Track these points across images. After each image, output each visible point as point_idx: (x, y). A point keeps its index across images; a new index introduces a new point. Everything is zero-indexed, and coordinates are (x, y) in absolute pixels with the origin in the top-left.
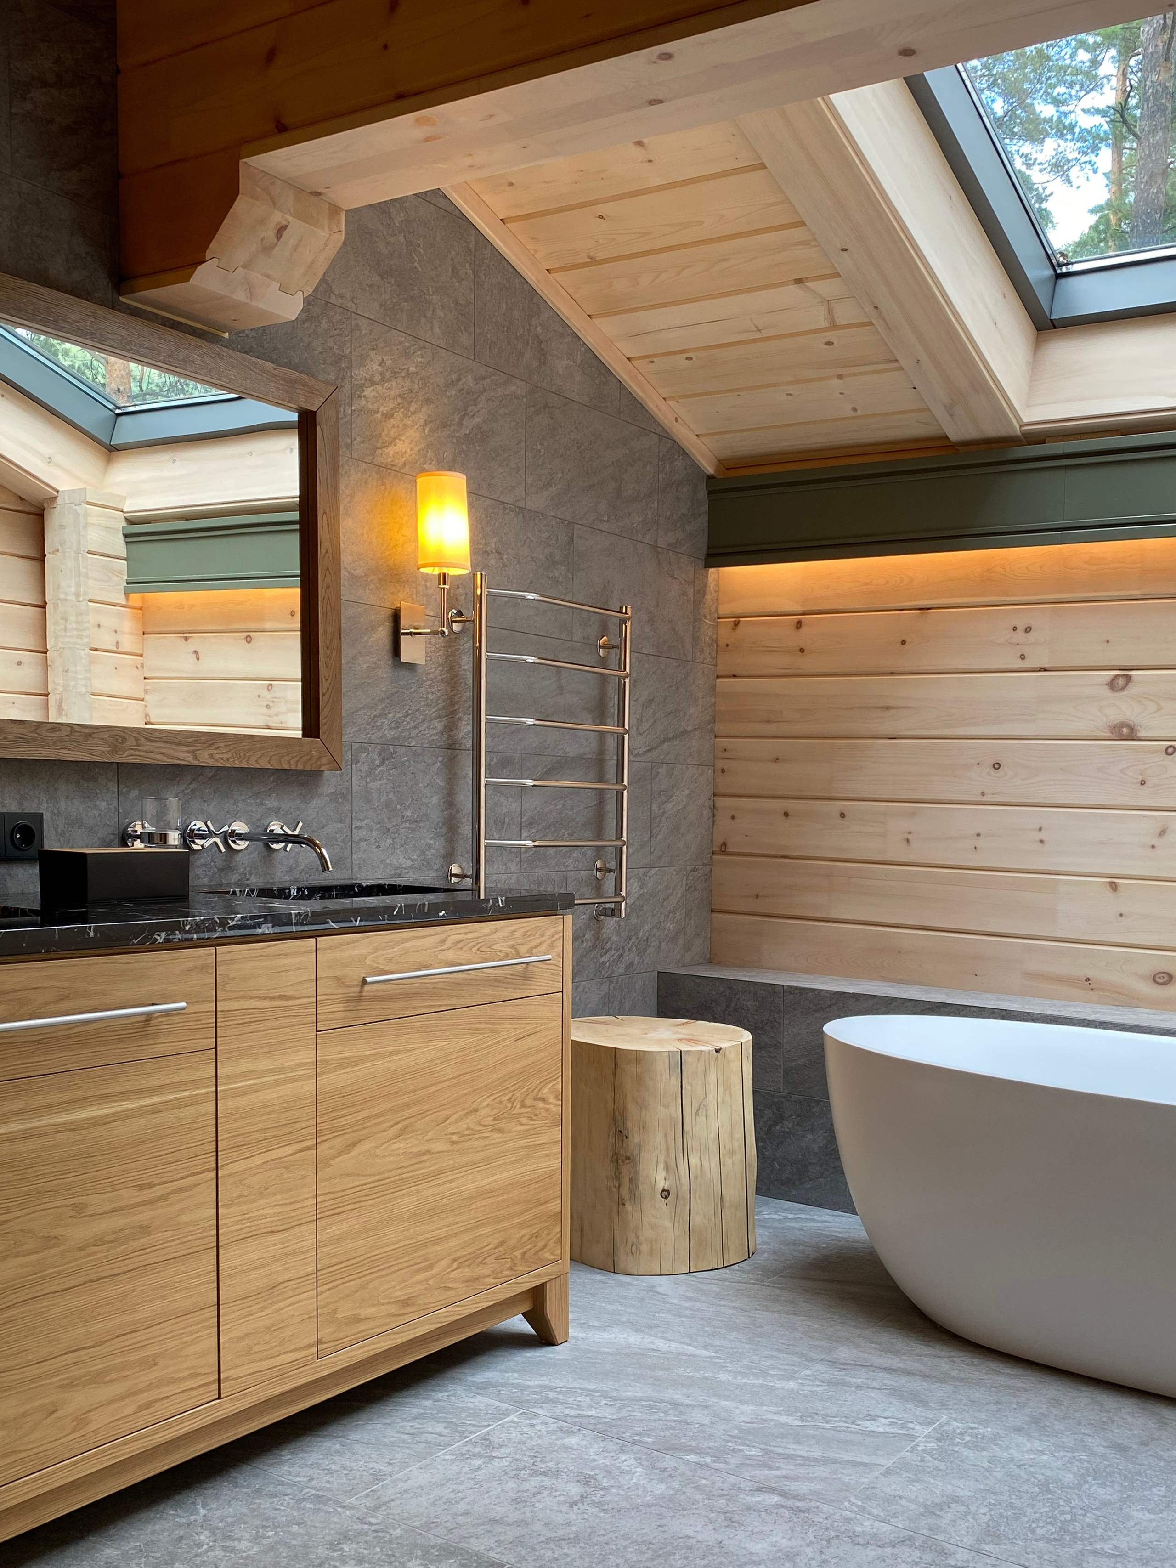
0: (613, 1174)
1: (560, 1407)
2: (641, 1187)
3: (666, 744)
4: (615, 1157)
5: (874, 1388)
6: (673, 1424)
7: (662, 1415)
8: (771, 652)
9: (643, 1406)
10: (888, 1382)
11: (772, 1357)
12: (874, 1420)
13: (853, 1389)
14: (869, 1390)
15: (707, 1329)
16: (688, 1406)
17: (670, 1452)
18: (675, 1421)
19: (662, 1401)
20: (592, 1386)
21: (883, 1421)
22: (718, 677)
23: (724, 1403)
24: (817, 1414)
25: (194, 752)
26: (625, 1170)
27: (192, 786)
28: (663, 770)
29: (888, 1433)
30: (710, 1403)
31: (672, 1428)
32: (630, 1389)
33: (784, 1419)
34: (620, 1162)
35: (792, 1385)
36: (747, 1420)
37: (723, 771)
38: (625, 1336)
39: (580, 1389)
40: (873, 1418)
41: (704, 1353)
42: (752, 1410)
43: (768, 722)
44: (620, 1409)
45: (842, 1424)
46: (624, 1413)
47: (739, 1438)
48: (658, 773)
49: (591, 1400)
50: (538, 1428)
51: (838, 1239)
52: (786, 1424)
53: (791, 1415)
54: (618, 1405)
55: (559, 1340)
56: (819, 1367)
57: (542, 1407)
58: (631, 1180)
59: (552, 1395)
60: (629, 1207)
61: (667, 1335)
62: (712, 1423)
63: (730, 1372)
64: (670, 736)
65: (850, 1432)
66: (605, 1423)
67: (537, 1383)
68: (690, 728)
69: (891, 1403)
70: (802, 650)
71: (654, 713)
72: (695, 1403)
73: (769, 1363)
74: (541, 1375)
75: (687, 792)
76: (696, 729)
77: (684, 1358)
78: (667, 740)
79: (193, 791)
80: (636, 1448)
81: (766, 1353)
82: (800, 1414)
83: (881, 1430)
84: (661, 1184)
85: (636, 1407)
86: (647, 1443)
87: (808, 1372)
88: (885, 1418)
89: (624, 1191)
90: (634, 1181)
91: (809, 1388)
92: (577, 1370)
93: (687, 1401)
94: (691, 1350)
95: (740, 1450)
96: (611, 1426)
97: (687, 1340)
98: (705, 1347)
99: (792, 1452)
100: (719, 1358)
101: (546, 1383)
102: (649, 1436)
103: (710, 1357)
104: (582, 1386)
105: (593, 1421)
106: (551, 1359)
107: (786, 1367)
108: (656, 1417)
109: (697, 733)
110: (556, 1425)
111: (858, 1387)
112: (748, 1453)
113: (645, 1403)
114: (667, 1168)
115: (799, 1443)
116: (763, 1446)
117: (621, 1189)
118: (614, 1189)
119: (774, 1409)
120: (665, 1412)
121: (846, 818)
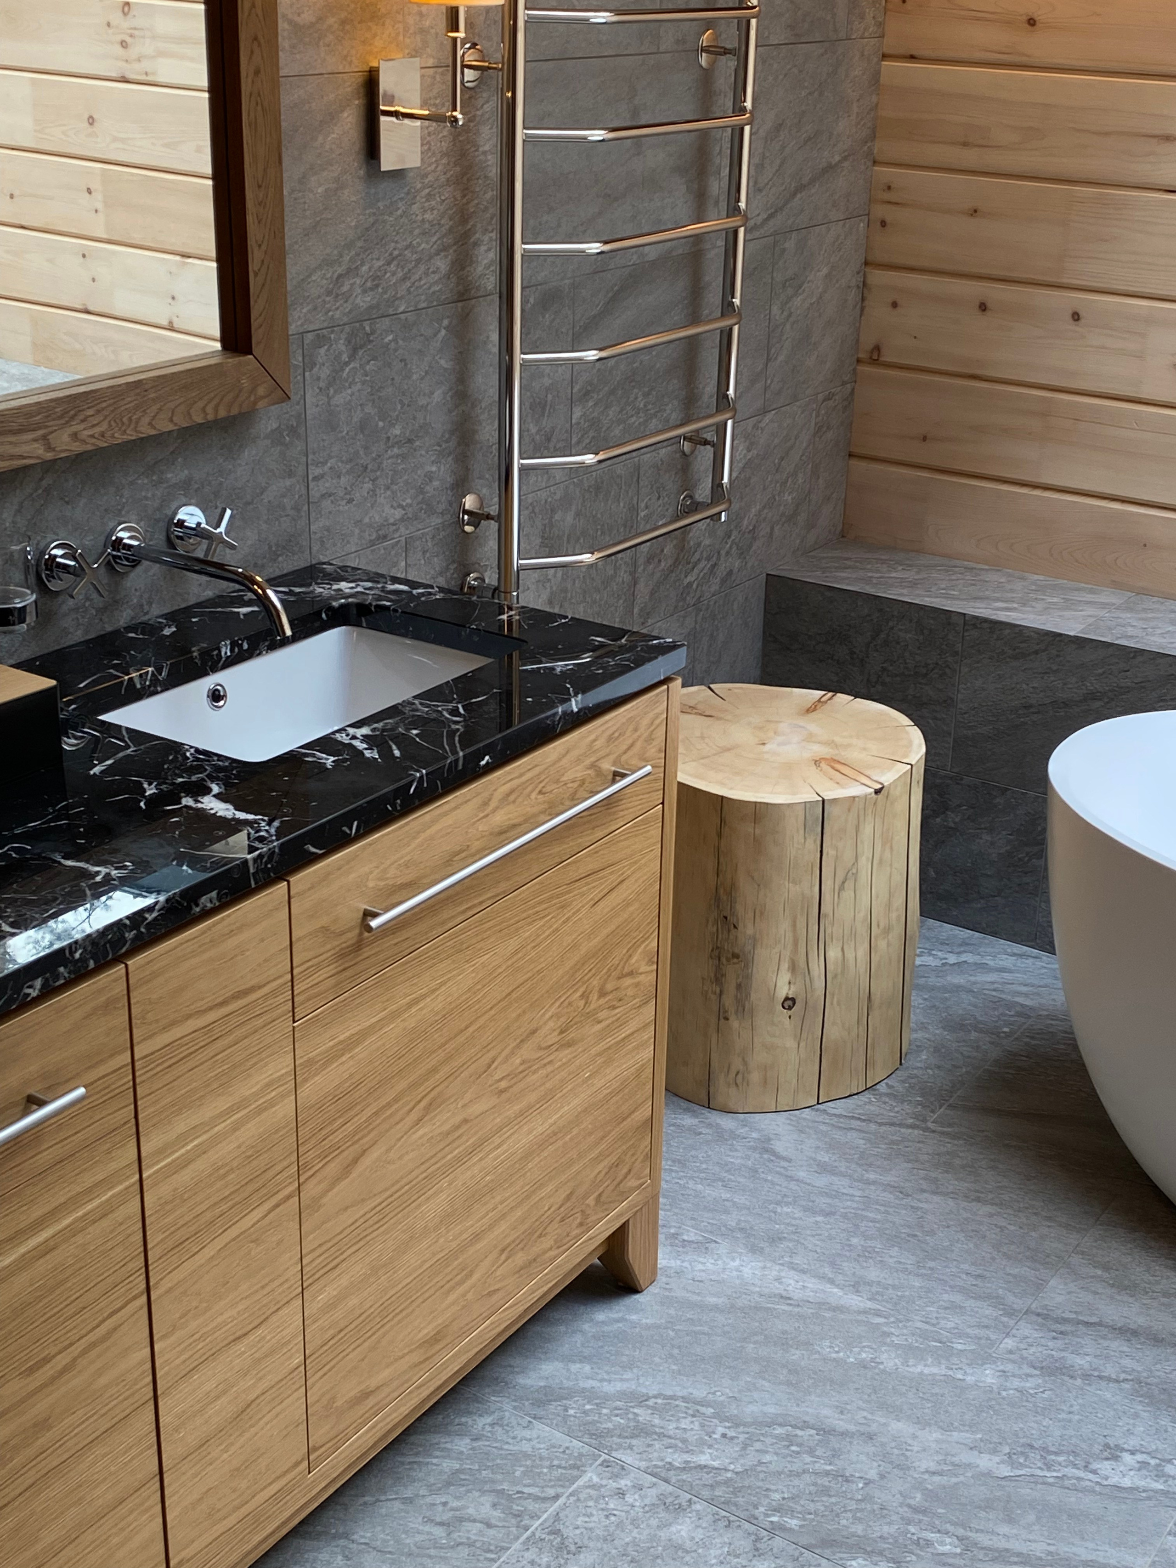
0: (712, 975)
1: (657, 1446)
2: (753, 996)
3: (799, 196)
4: (716, 953)
5: (1109, 1379)
6: (825, 1481)
7: (808, 1459)
8: (978, 19)
9: (776, 1437)
10: (1127, 1362)
11: (954, 1308)
12: (1115, 1458)
13: (1079, 1382)
14: (1104, 1384)
15: (855, 1241)
16: (844, 1434)
17: (827, 1552)
18: (827, 1473)
19: (806, 1425)
20: (699, 1393)
21: (1127, 1458)
22: (885, 57)
23: (895, 1426)
24: (1032, 1447)
25: (44, 437)
26: (731, 972)
27: (44, 483)
28: (790, 244)
29: (1137, 1489)
30: (874, 1427)
31: (825, 1491)
32: (756, 1395)
33: (985, 1462)
34: (724, 960)
35: (989, 1376)
36: (933, 1467)
37: (883, 224)
38: (737, 1263)
39: (684, 1399)
40: (1113, 1453)
41: (855, 1301)
42: (937, 1441)
43: (965, 144)
44: (745, 1447)
45: (1071, 1471)
46: (750, 1460)
47: (924, 1512)
48: (784, 250)
49: (702, 1426)
50: (629, 1499)
51: (1024, 1013)
52: (989, 1474)
53: (994, 1452)
54: (742, 1437)
55: (642, 1282)
56: (1026, 1329)
57: (631, 1447)
58: (739, 986)
59: (644, 1415)
60: (734, 1023)
61: (797, 1260)
62: (882, 1477)
63: (897, 1347)
64: (805, 180)
65: (1084, 1490)
66: (727, 1482)
67: (619, 1386)
68: (837, 158)
69: (1136, 1416)
70: (1032, 22)
71: (783, 148)
72: (852, 1428)
73: (951, 1322)
74: (625, 1367)
75: (825, 271)
76: (845, 158)
77: (828, 1315)
78: (801, 188)
79: (47, 491)
80: (778, 1542)
81: (945, 1297)
82: (1007, 1450)
83: (1126, 1482)
84: (783, 991)
85: (769, 1440)
86: (790, 1530)
87: (1009, 1343)
88: (1133, 1453)
89: (728, 1001)
90: (743, 988)
91: (1016, 1383)
92: (676, 1351)
93: (841, 1425)
94: (836, 1294)
95: (929, 1543)
96: (736, 1491)
97: (827, 1270)
98: (856, 1286)
99: (1002, 1544)
100: (878, 1314)
101: (632, 1386)
102: (792, 1512)
103: (865, 1312)
104: (684, 1393)
105: (708, 1478)
106: (634, 1325)
107: (977, 1331)
108: (797, 1466)
109: (846, 164)
110: (653, 1492)
111: (1086, 1376)
112: (941, 1549)
113: (779, 1431)
114: (793, 968)
115: (1010, 1520)
116: (961, 1532)
117: (724, 997)
118: (713, 997)
119: (966, 1437)
120: (811, 1452)
121: (1082, 321)
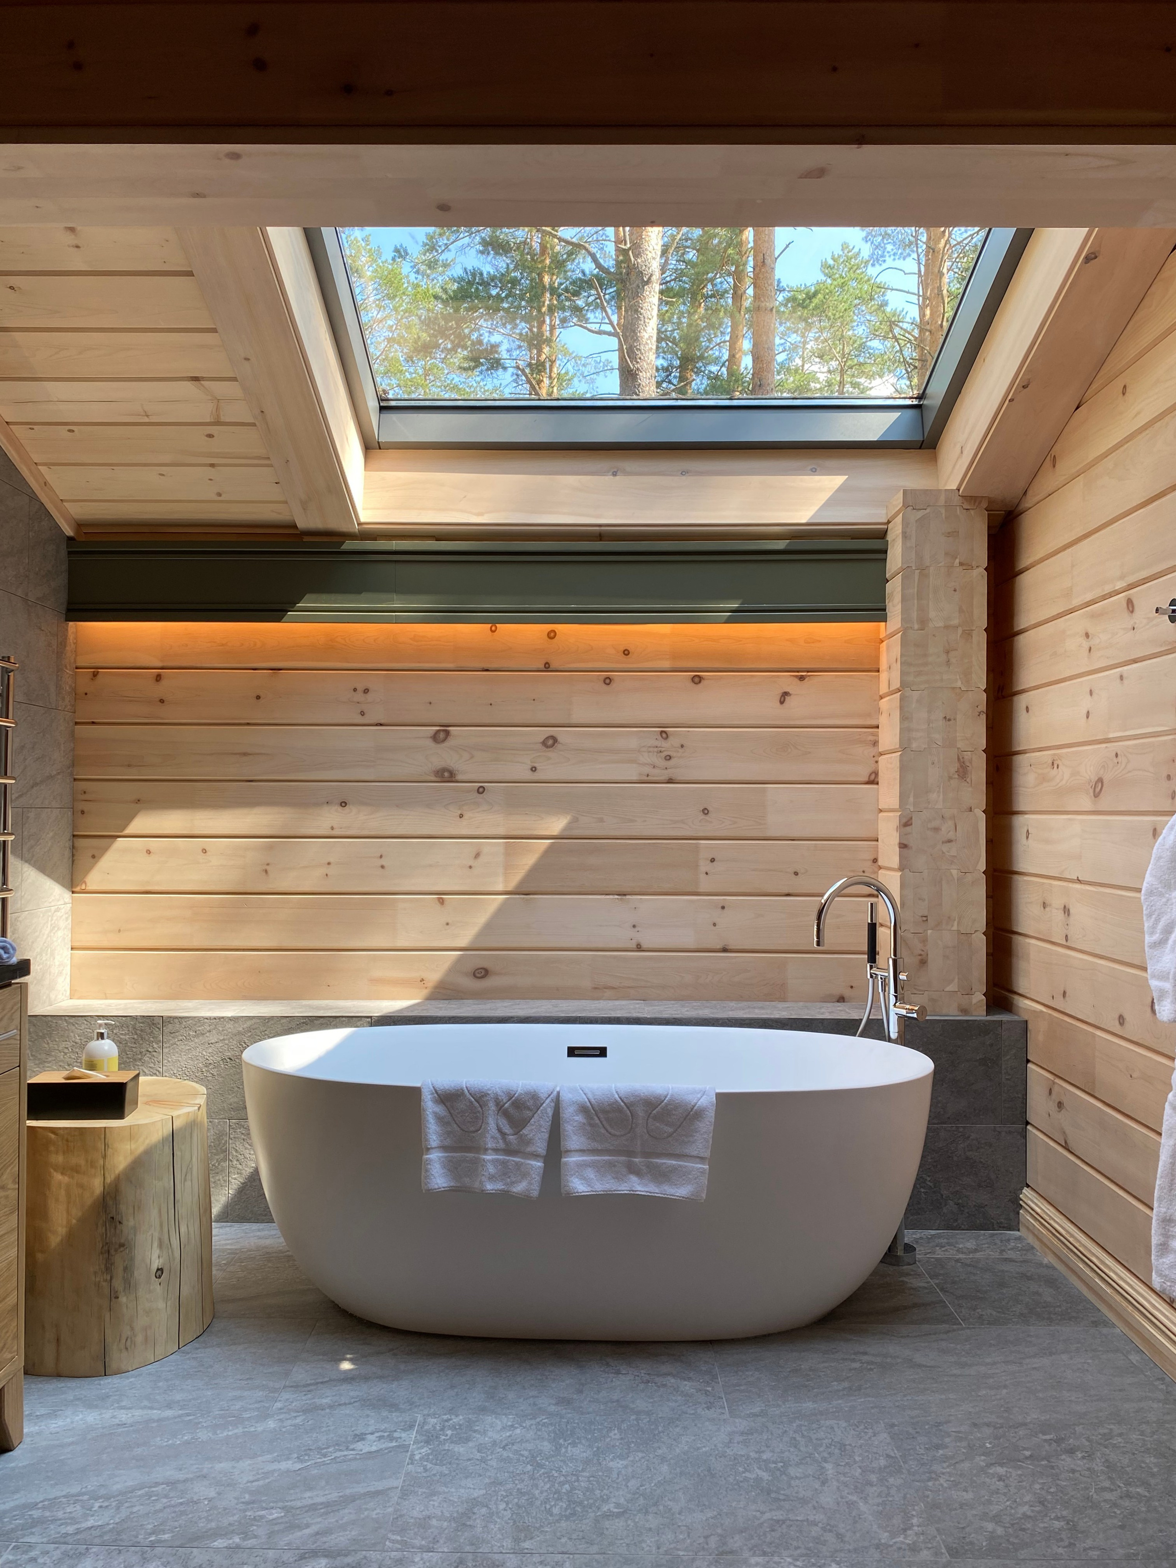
1: (52, 1527)
3: (35, 788)
5: (345, 1404)
6: (182, 1508)
7: (165, 1500)
8: (131, 701)
9: (139, 1496)
10: (352, 1394)
11: (237, 1398)
12: (363, 1439)
13: (328, 1411)
14: (343, 1407)
15: (161, 1384)
16: (185, 1481)
17: (195, 1544)
18: (181, 1504)
19: (157, 1484)
20: (75, 1489)
21: (369, 1437)
22: (76, 723)
23: (219, 1466)
24: (310, 1450)
28: (32, 815)
29: (381, 1449)
30: (205, 1471)
31: (183, 1513)
32: (117, 1479)
33: (285, 1465)
35: (271, 1424)
36: (251, 1478)
37: (83, 812)
38: (81, 1416)
39: (64, 1496)
40: (361, 1437)
41: (169, 1413)
42: (250, 1465)
43: (129, 766)
44: (118, 1508)
45: (338, 1454)
46: (124, 1513)
47: (253, 1502)
48: (28, 817)
49: (83, 1507)
50: (40, 1561)
52: (288, 1471)
53: (288, 1459)
54: (114, 1504)
55: (15, 1443)
56: (286, 1395)
57: (32, 1533)
59: (36, 1514)
61: (123, 1404)
62: (219, 1494)
63: (206, 1427)
64: (38, 780)
65: (350, 1460)
66: (110, 1531)
67: (12, 1504)
68: (55, 772)
69: (368, 1416)
70: (162, 701)
71: (25, 759)
72: (191, 1476)
73: (238, 1405)
74: (14, 1493)
75: (51, 834)
76: (59, 774)
77: (154, 1425)
78: (36, 784)
80: (159, 1550)
81: (230, 1394)
82: (296, 1455)
83: (374, 1448)
85: (134, 1500)
86: (165, 1541)
87: (279, 1405)
88: (372, 1434)
91: (289, 1422)
92: (50, 1474)
93: (181, 1476)
94: (155, 1413)
95: (262, 1517)
96: (119, 1533)
97: (146, 1403)
98: (169, 1406)
99: (310, 1502)
100: (188, 1415)
101: (23, 1501)
102: (164, 1532)
103: (180, 1416)
104: (64, 1493)
105: (97, 1533)
106: (13, 1469)
107: (256, 1405)
108: (159, 1506)
109: (59, 777)
110: (58, 1552)
111: (331, 1407)
112: (271, 1517)
113: (140, 1492)
115: (311, 1489)
116: (280, 1504)
119: (269, 1457)
120: (166, 1496)
121: (208, 854)
